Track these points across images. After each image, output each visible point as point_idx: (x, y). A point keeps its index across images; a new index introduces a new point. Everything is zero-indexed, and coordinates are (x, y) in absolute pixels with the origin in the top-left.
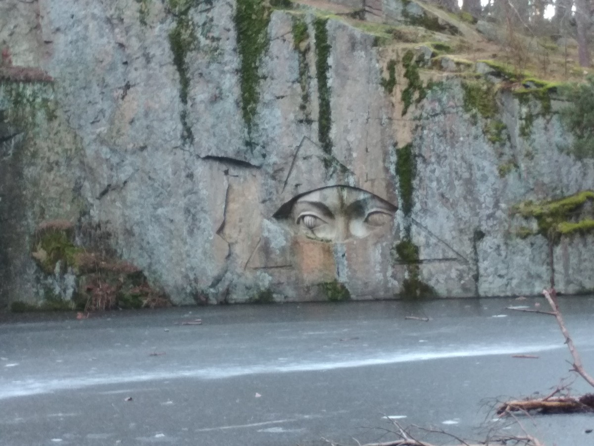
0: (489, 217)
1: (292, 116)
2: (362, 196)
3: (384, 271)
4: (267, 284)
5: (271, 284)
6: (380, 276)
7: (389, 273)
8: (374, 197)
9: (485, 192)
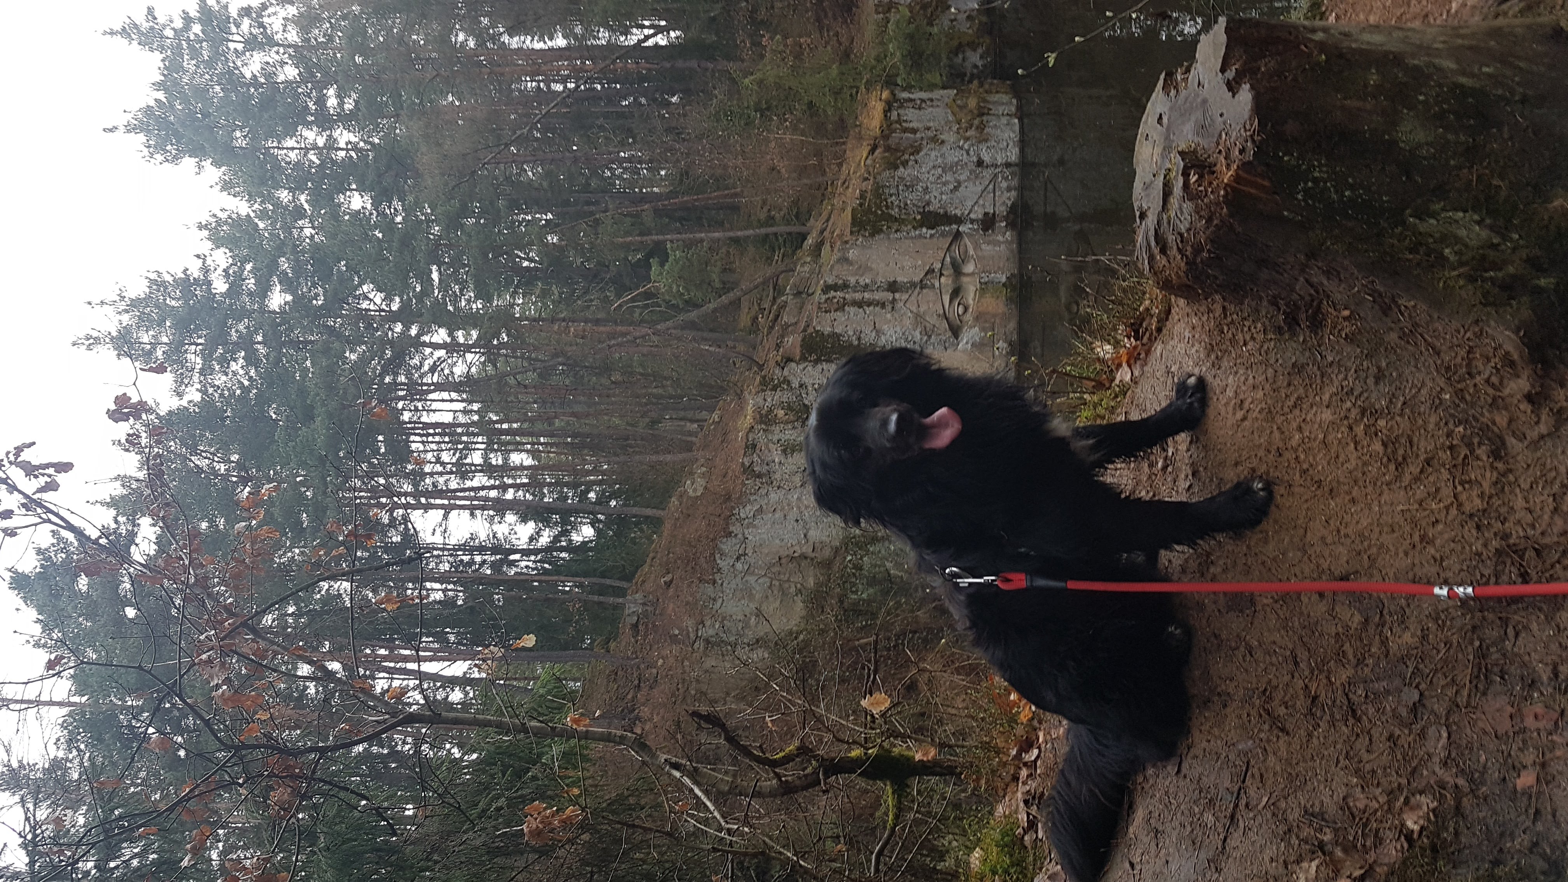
0: (968, 154)
1: (889, 316)
2: (948, 259)
3: (999, 243)
4: (1005, 345)
5: (1005, 341)
6: (1003, 247)
7: (1000, 238)
8: (948, 249)
9: (953, 156)
